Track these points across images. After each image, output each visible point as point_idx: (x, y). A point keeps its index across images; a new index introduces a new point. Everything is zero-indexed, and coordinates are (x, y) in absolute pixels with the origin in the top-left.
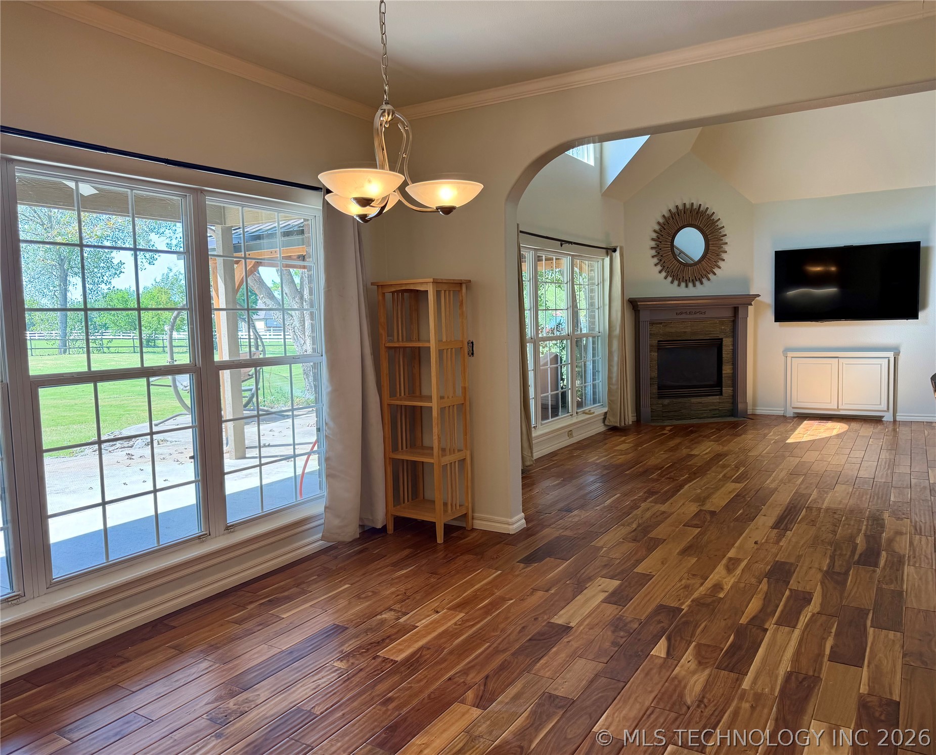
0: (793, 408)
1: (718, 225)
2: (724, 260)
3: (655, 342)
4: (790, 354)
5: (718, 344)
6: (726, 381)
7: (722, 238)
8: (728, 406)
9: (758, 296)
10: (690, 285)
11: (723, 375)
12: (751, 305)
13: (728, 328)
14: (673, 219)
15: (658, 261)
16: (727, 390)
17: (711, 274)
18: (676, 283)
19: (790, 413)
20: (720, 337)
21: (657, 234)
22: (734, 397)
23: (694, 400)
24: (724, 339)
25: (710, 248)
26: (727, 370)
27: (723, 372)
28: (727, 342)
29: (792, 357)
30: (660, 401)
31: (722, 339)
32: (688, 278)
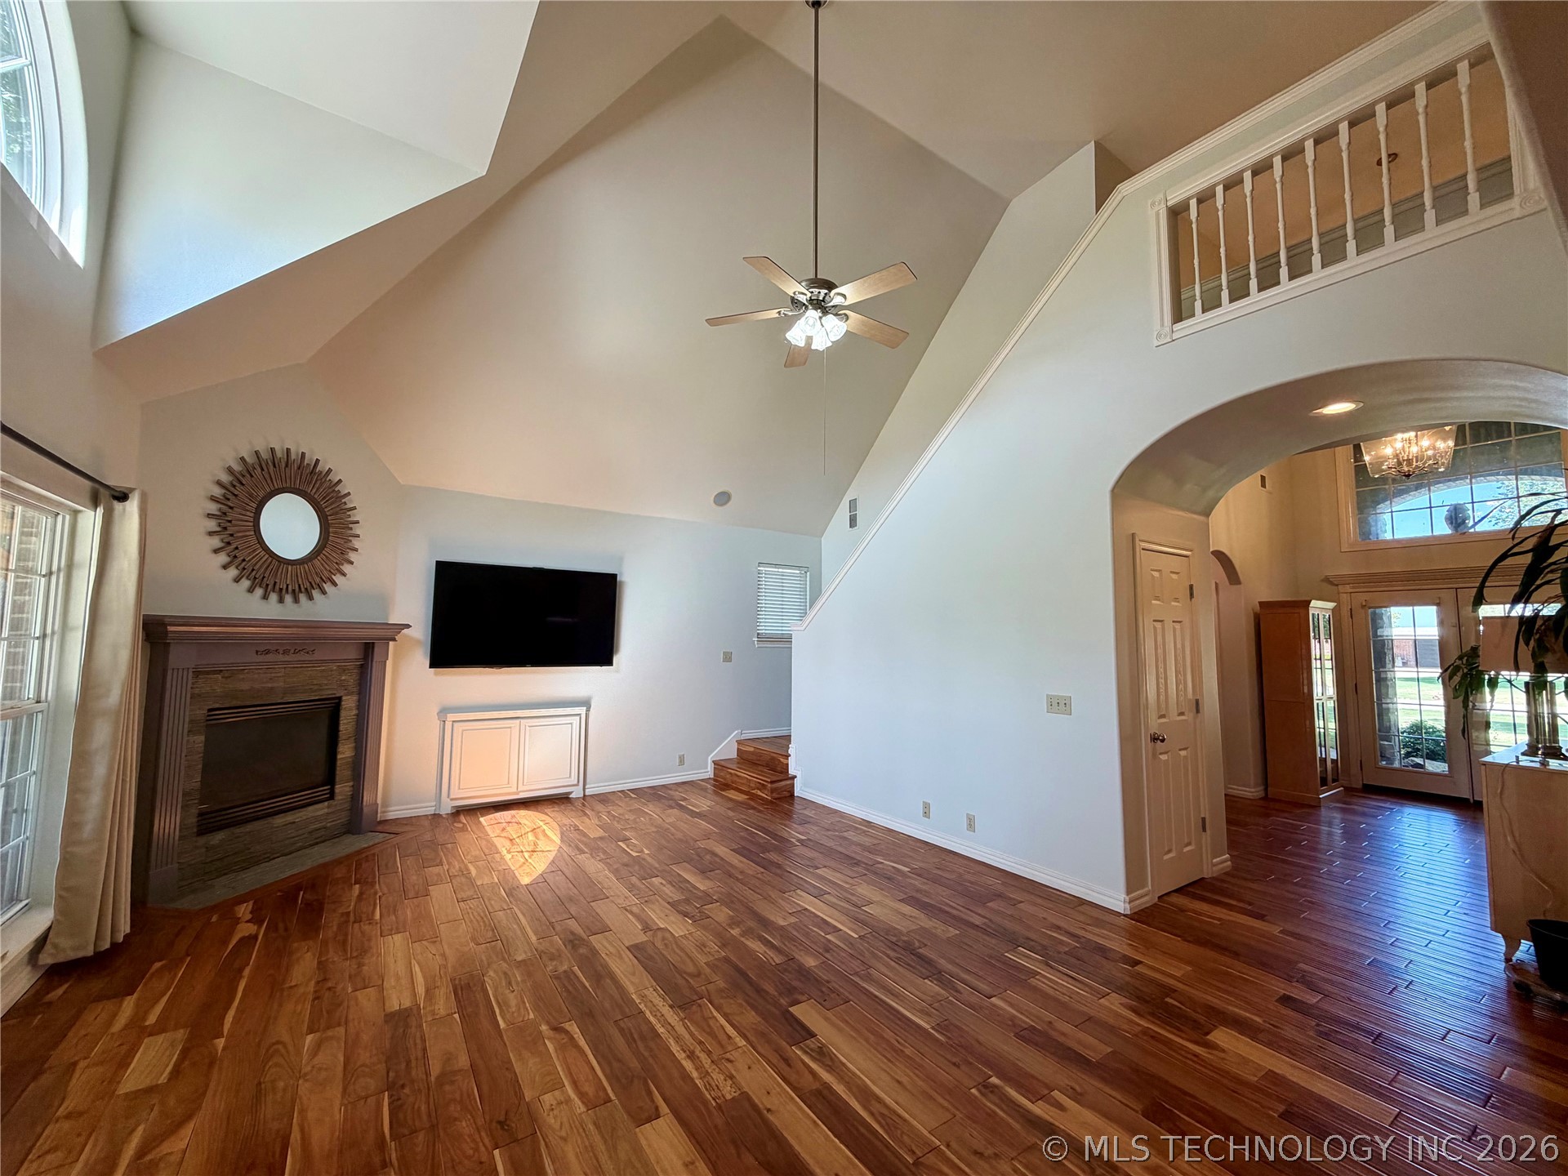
0: (452, 800)
1: (345, 503)
2: (352, 563)
3: (201, 713)
4: (451, 717)
5: (334, 708)
6: (343, 771)
7: (351, 526)
8: (343, 817)
9: (408, 626)
10: (288, 598)
11: (339, 763)
12: (394, 640)
13: (351, 679)
14: (262, 470)
15: (222, 545)
16: (343, 789)
17: (329, 583)
18: (259, 592)
19: (446, 809)
20: (338, 695)
21: (223, 491)
22: (356, 797)
23: (279, 820)
24: (344, 698)
25: (330, 538)
26: (345, 751)
27: (339, 756)
28: (349, 703)
29: (453, 721)
30: (202, 840)
31: (340, 698)
32: (285, 587)
